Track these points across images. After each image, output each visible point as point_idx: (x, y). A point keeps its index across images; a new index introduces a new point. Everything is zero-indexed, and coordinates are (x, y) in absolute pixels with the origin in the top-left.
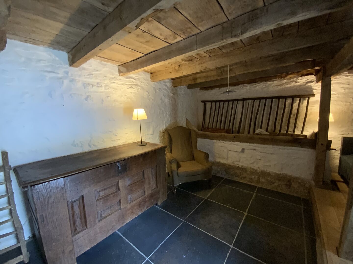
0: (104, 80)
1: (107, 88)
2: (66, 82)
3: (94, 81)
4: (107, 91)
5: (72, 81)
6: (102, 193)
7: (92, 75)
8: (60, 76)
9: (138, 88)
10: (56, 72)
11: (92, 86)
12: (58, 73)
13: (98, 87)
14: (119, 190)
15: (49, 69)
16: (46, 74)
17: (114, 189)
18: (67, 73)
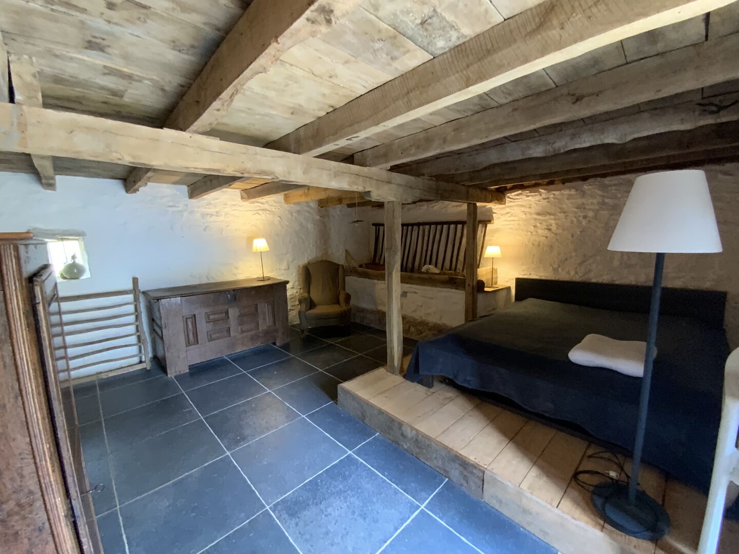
0: (225, 208)
1: (227, 216)
2: (185, 214)
3: (212, 210)
4: (227, 219)
5: (192, 212)
6: (211, 317)
7: (211, 204)
8: (180, 209)
9: (267, 214)
10: (177, 205)
11: (211, 217)
12: (178, 207)
13: (217, 216)
14: (229, 318)
15: (171, 204)
16: (169, 209)
17: (224, 315)
18: (186, 205)
